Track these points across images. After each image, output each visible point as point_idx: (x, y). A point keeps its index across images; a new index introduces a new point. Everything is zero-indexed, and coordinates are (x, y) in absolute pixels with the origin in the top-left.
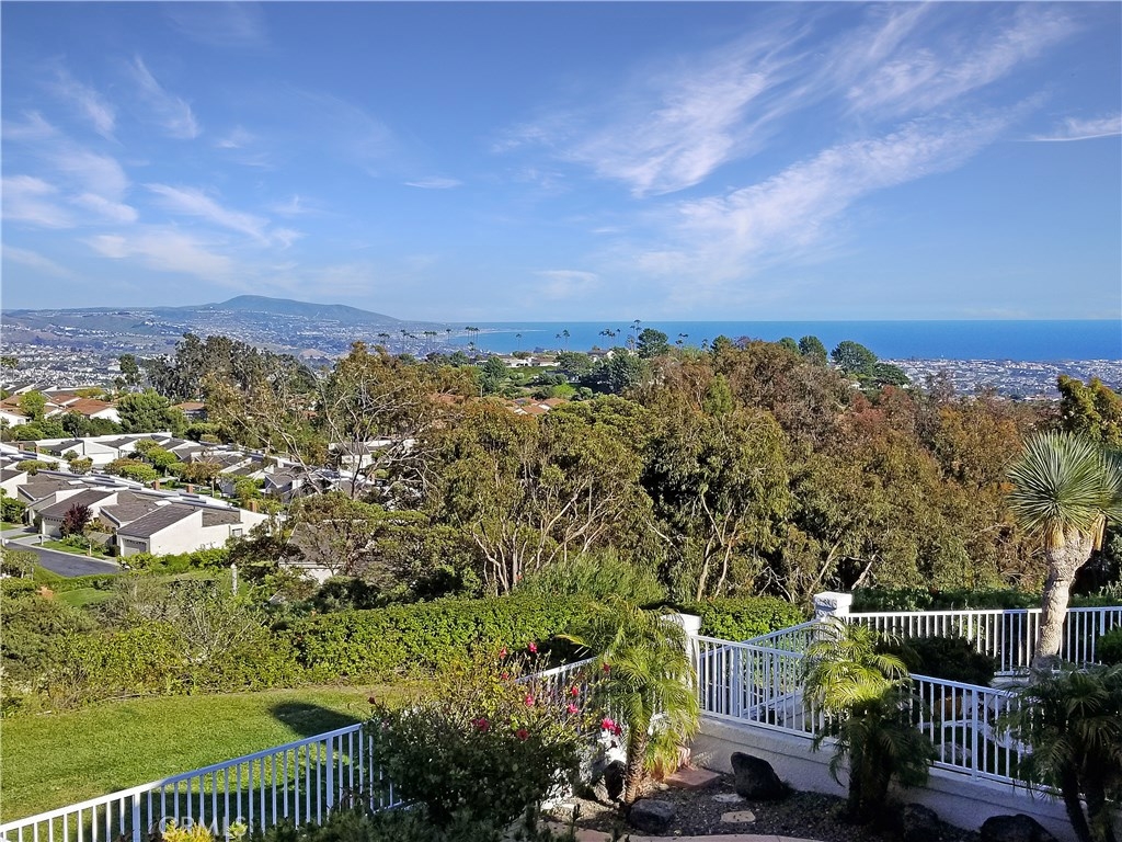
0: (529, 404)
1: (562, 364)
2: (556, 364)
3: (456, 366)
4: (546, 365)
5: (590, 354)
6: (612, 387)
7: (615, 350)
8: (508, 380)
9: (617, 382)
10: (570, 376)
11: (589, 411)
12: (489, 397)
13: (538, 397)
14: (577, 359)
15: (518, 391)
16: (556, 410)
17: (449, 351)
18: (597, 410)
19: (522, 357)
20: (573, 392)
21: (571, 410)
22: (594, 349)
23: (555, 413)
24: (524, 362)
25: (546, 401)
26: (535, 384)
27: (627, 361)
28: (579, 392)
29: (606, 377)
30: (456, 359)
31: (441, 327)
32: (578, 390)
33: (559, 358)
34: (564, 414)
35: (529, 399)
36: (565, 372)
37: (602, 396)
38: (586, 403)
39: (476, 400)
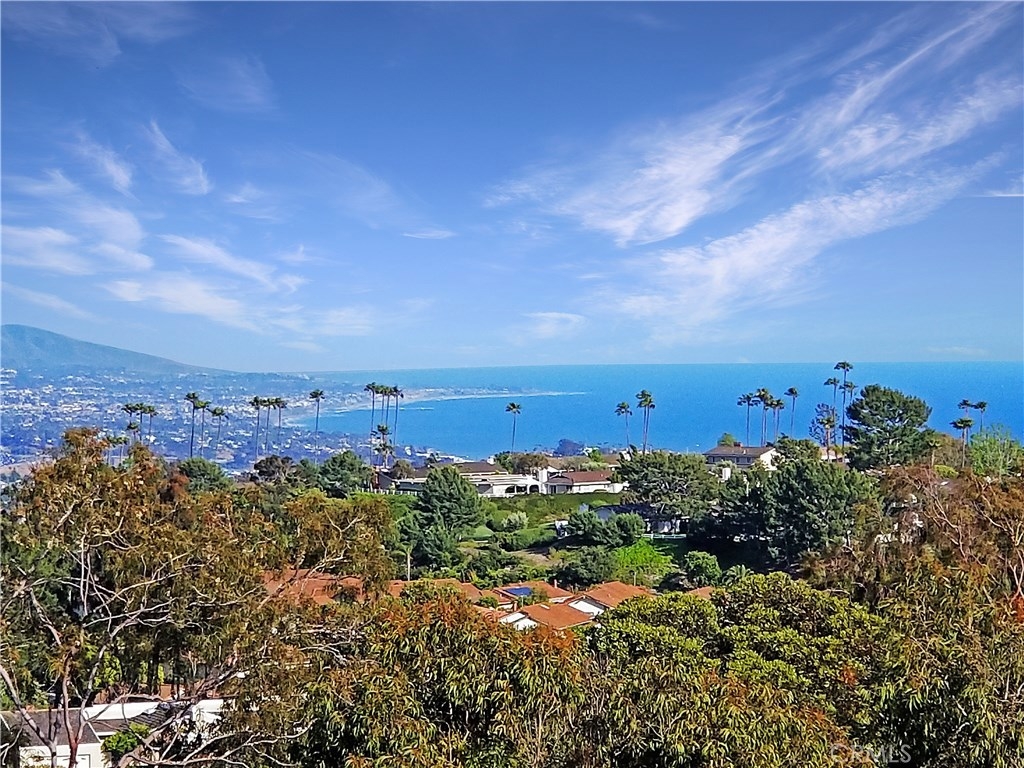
0: (543, 597)
1: (634, 486)
2: (618, 488)
3: (339, 494)
4: (591, 489)
5: (711, 458)
6: (775, 551)
7: (783, 447)
8: (483, 531)
9: (789, 536)
10: (656, 521)
11: (713, 622)
12: (431, 582)
13: (567, 578)
14: (675, 472)
15: (512, 563)
16: (622, 616)
17: (320, 452)
18: (733, 616)
19: (521, 468)
20: (666, 565)
21: (663, 617)
22: (722, 443)
23: (617, 624)
24: (528, 481)
25: (591, 592)
26: (557, 543)
27: (815, 477)
28: (682, 564)
29: (759, 523)
30: (337, 473)
31: (297, 384)
32: (679, 559)
33: (624, 472)
34: (645, 629)
35: (540, 585)
36: (643, 509)
37: (745, 577)
38: (704, 595)
39: (396, 587)
